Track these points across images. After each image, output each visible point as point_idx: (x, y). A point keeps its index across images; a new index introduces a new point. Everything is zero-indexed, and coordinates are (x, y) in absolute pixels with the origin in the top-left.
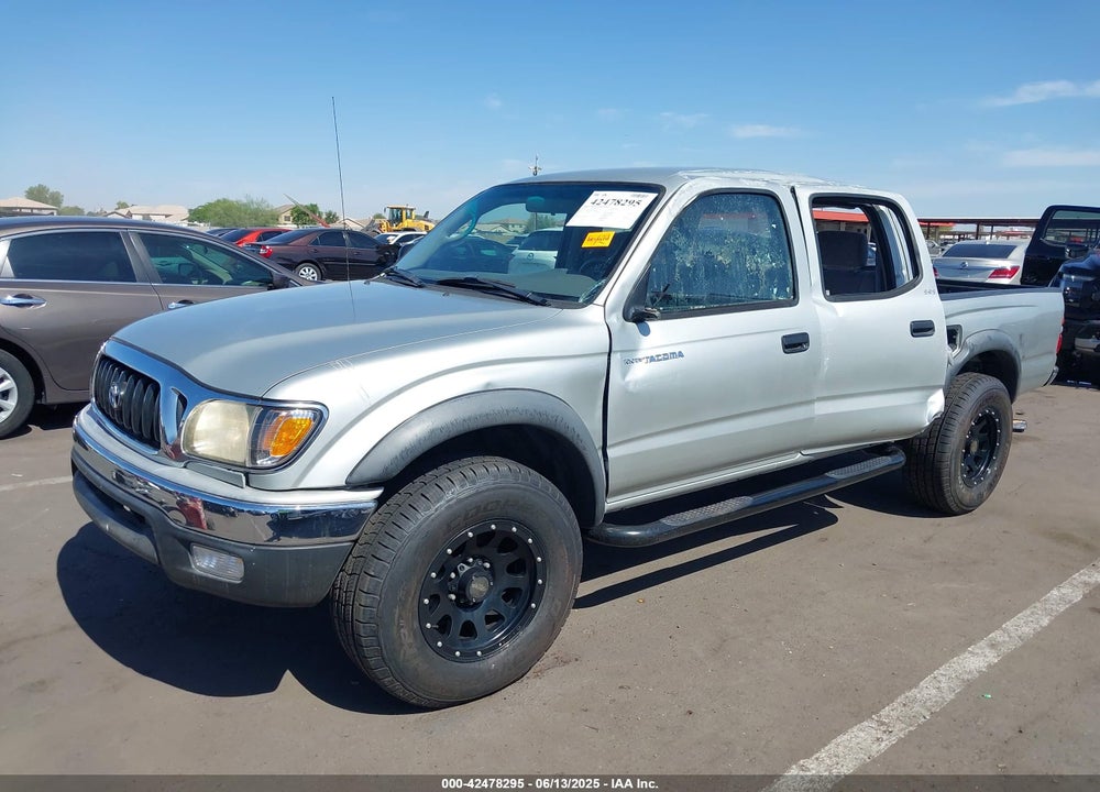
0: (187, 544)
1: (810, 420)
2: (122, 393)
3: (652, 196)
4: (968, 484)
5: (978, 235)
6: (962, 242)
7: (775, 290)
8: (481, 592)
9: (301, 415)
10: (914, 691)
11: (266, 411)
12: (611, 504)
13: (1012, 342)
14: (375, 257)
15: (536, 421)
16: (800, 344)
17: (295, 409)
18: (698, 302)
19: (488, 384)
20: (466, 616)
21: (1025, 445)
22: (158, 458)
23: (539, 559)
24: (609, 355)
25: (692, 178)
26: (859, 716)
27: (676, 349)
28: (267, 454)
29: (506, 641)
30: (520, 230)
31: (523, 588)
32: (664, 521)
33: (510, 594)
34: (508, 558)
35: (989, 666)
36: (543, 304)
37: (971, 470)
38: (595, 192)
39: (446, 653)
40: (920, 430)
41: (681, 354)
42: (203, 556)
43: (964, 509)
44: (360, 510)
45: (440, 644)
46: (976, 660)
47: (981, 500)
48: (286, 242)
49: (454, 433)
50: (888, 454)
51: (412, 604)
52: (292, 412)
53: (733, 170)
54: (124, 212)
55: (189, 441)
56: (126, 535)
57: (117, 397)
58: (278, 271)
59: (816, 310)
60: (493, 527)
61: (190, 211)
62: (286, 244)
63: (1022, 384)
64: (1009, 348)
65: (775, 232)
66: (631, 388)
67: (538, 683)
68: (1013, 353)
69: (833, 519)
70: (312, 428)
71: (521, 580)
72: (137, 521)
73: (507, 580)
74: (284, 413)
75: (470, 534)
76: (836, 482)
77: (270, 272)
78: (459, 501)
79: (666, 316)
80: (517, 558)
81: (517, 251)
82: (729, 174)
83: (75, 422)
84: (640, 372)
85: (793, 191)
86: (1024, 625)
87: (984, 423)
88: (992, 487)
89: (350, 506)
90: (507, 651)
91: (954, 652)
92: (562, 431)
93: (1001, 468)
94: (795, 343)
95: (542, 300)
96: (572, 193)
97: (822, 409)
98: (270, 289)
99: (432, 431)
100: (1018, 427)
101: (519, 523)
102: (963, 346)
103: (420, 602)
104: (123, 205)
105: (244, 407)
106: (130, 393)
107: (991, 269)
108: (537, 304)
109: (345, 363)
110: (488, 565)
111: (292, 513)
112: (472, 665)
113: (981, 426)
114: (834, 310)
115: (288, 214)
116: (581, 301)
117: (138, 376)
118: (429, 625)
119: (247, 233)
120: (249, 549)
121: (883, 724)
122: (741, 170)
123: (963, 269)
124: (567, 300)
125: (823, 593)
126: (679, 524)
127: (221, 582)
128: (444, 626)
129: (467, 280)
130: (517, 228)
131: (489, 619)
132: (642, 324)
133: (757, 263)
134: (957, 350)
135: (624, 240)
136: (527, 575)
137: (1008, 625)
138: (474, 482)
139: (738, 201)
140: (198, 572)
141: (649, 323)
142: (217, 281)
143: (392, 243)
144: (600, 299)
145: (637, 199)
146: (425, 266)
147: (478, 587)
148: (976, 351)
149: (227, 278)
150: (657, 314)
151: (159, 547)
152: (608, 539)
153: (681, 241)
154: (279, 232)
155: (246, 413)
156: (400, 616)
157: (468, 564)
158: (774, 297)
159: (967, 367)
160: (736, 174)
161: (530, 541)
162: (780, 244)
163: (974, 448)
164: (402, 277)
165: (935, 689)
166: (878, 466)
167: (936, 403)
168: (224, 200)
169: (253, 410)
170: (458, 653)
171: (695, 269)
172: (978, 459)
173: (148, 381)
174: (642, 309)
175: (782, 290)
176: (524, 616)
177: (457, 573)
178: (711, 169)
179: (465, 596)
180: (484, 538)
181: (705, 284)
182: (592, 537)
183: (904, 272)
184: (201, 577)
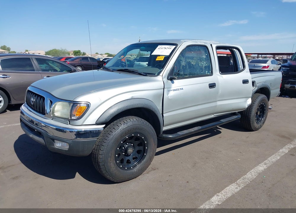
0: (53, 140)
1: (216, 106)
2: (34, 100)
3: (174, 47)
4: (257, 123)
5: (258, 57)
6: (254, 59)
7: (207, 72)
8: (131, 152)
9: (83, 105)
10: (246, 176)
11: (74, 104)
12: (165, 128)
13: (269, 85)
14: (97, 64)
15: (145, 107)
16: (214, 86)
17: (81, 104)
18: (186, 75)
19: (132, 97)
20: (128, 158)
21: (271, 112)
22: (45, 117)
23: (146, 142)
24: (164, 89)
25: (185, 42)
26: (231, 182)
27: (181, 87)
28: (74, 116)
29: (138, 164)
30: (136, 57)
31: (142, 150)
32: (178, 133)
33: (139, 152)
34: (137, 142)
35: (265, 169)
36: (146, 76)
37: (258, 119)
38: (159, 46)
39: (123, 168)
40: (245, 109)
41: (182, 89)
42: (58, 143)
43: (256, 130)
44: (99, 130)
45: (121, 166)
46: (261, 168)
47: (261, 126)
48: (73, 60)
49: (124, 110)
50: (236, 115)
51: (113, 157)
52: (81, 105)
53: (195, 40)
54: (27, 52)
55: (53, 112)
56: (36, 138)
57: (33, 101)
58: (73, 68)
59: (217, 77)
60: (133, 135)
61: (45, 52)
62: (73, 61)
63: (271, 97)
64: (268, 87)
65: (207, 56)
66: (169, 98)
67: (148, 175)
68: (269, 88)
69: (220, 132)
70: (86, 109)
71: (141, 148)
72: (39, 134)
73: (138, 148)
74: (79, 105)
75: (127, 137)
76: (223, 122)
77: (71, 68)
78: (123, 129)
79: (179, 79)
80: (139, 142)
81: (136, 62)
82: (194, 41)
83: (21, 108)
84: (172, 94)
85: (211, 45)
86: (274, 158)
87: (261, 106)
88: (264, 123)
89: (97, 129)
90: (138, 167)
91: (255, 166)
92: (152, 109)
93: (266, 118)
94: (212, 86)
95: (146, 74)
96: (152, 46)
97: (219, 103)
98: (71, 72)
99: (118, 109)
100: (270, 108)
101: (140, 133)
102: (256, 86)
103: (115, 156)
104: (27, 51)
105: (68, 103)
106: (36, 100)
107: (262, 66)
108: (144, 76)
109: (94, 91)
110: (132, 145)
111: (81, 131)
112: (130, 171)
113: (260, 107)
114: (222, 77)
115: (72, 53)
116: (156, 75)
117: (38, 96)
118: (118, 162)
119: (62, 58)
120: (70, 141)
121: (238, 184)
122: (197, 40)
123: (255, 66)
124: (152, 75)
125: (221, 151)
126: (182, 134)
127: (63, 150)
128: (122, 161)
129: (125, 69)
130: (134, 56)
131: (134, 159)
132: (172, 81)
133: (202, 64)
134: (254, 87)
135: (167, 58)
136: (143, 146)
137: (269, 159)
138: (127, 124)
139: (197, 48)
140: (56, 147)
141: (174, 80)
142: (57, 71)
143: (101, 60)
144: (161, 74)
145: (170, 47)
146: (113, 66)
147: (130, 151)
148: (259, 88)
149: (59, 70)
150: (176, 78)
151: (46, 141)
152: (164, 138)
153: (182, 58)
154: (71, 58)
155: (68, 105)
156: (110, 160)
157: (127, 145)
158: (207, 74)
159: (257, 92)
160: (196, 41)
161: (143, 138)
162: (208, 59)
163: (259, 113)
164: (107, 69)
165: (251, 175)
166: (233, 118)
167: (249, 101)
168: (55, 49)
169: (70, 104)
170: (126, 168)
171: (186, 66)
172: (260, 116)
173: (41, 97)
174: (172, 77)
175: (208, 72)
176: (143, 157)
177: (124, 148)
178: (190, 39)
179: (127, 154)
180: (131, 138)
181: (188, 70)
182: (159, 137)
183: (240, 67)
184: (57, 149)
